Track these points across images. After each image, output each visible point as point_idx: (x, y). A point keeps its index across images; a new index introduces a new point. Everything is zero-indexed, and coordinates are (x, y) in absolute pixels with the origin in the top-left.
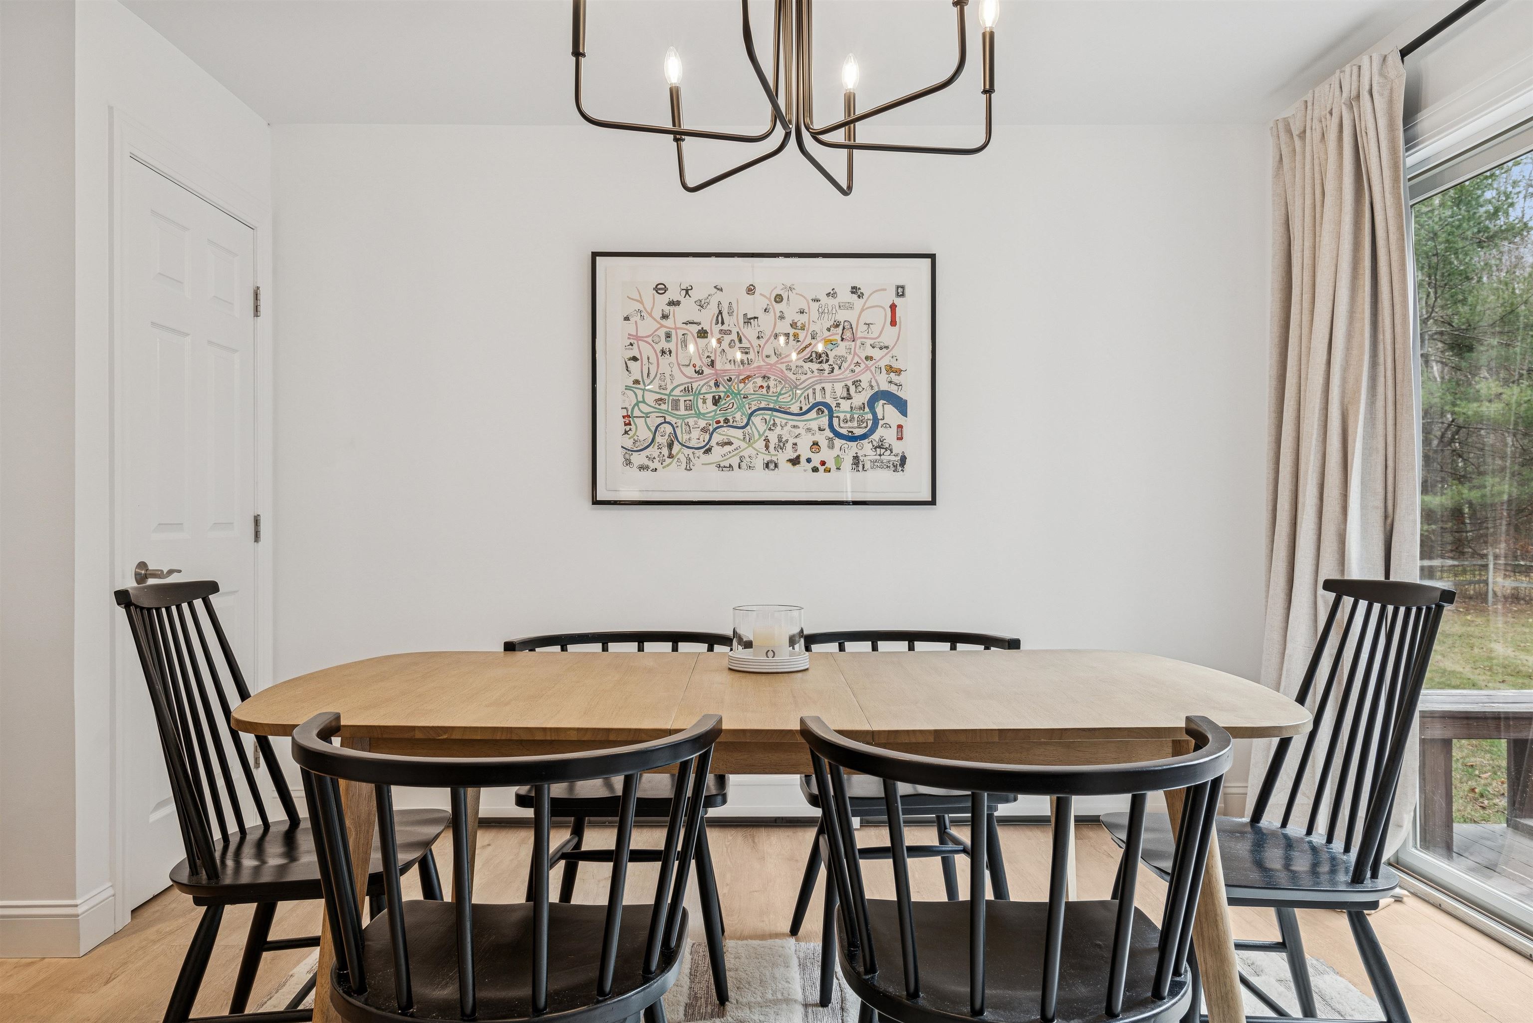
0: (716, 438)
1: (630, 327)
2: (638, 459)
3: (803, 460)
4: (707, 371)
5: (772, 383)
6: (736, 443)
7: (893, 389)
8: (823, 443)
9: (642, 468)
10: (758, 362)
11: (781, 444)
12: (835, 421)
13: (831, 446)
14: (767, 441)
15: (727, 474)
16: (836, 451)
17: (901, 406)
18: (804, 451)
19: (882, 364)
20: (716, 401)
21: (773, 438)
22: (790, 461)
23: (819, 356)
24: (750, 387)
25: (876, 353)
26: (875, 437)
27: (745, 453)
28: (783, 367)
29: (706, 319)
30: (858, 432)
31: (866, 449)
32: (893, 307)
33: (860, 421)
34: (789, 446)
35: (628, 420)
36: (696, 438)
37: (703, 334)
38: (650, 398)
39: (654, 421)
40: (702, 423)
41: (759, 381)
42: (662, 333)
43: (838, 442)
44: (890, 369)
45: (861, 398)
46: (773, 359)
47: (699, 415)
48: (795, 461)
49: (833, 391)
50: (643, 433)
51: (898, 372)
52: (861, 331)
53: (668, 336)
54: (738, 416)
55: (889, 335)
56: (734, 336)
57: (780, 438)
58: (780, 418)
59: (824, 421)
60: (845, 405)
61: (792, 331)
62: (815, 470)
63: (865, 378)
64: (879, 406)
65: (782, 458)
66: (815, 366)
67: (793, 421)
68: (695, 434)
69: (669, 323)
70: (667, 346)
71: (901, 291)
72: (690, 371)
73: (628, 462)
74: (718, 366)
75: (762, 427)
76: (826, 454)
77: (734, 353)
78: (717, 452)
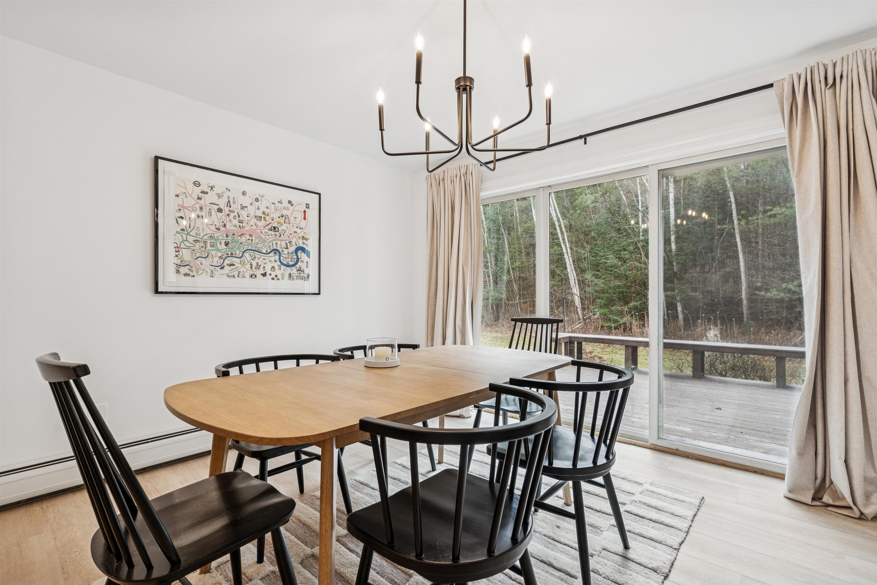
0: (227, 262)
1: (179, 201)
2: (183, 270)
3: (268, 274)
4: (222, 229)
5: (254, 238)
6: (237, 265)
7: (304, 246)
8: (277, 267)
9: (186, 275)
10: (247, 228)
11: (258, 267)
12: (282, 258)
13: (280, 269)
14: (251, 265)
15: (232, 279)
16: (282, 271)
17: (308, 254)
18: (269, 271)
19: (301, 235)
20: (227, 244)
21: (254, 264)
22: (262, 274)
23: (275, 228)
24: (243, 239)
25: (298, 231)
26: (298, 266)
27: (241, 270)
28: (259, 231)
29: (222, 203)
30: (291, 263)
31: (294, 271)
32: (305, 212)
33: (292, 259)
34: (261, 268)
35: (177, 249)
36: (216, 261)
37: (220, 210)
38: (191, 239)
40: (219, 254)
41: (248, 237)
42: (198, 206)
43: (283, 267)
44: (303, 238)
45: (292, 249)
46: (254, 227)
47: (218, 250)
48: (264, 275)
49: (281, 245)
50: (185, 256)
51: (307, 239)
52: (292, 220)
53: (201, 208)
54: (238, 252)
55: (303, 224)
56: (236, 214)
57: (257, 264)
58: (257, 255)
59: (277, 257)
60: (286, 251)
61: (263, 216)
62: (273, 279)
63: (294, 241)
64: (299, 252)
65: (259, 273)
66: (273, 233)
67: (263, 256)
68: (216, 259)
69: (202, 202)
70: (200, 214)
71: (308, 206)
72: (213, 228)
73: (178, 272)
74: (228, 227)
75: (249, 258)
76: (278, 272)
77: (236, 222)
78: (227, 269)
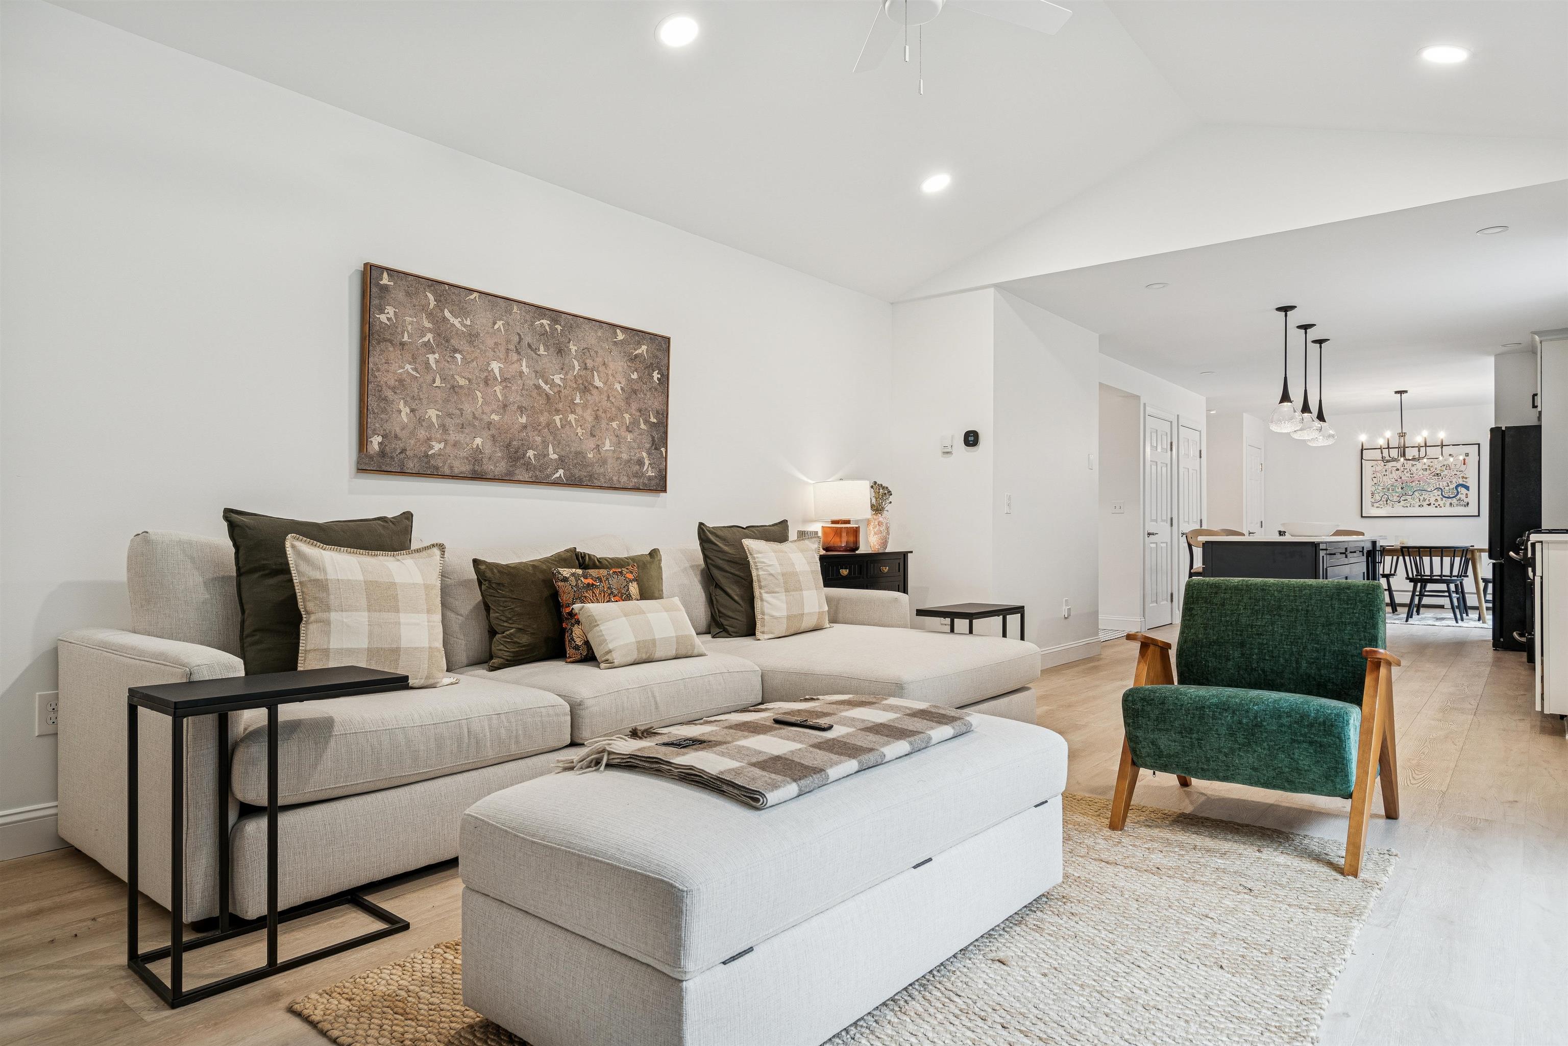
0: (1402, 498)
1: (1373, 469)
2: (1376, 505)
3: (1432, 504)
4: (1399, 480)
5: (1421, 483)
6: (1409, 500)
7: (1464, 483)
8: (1439, 499)
9: (1377, 507)
10: (1417, 477)
11: (1425, 500)
12: (1443, 493)
13: (1442, 500)
14: (1419, 499)
15: (1406, 508)
16: (1444, 501)
17: (1467, 488)
18: (1432, 501)
19: (1460, 476)
20: (1402, 488)
21: (1422, 498)
22: (1427, 504)
23: (1437, 474)
24: (1414, 484)
25: (1458, 473)
26: (1458, 497)
27: (1412, 503)
28: (1425, 478)
30: (1451, 496)
31: (1455, 502)
32: (1464, 460)
33: (1452, 493)
34: (1427, 500)
35: (1373, 494)
36: (1396, 499)
37: (1398, 470)
38: (1380, 488)
39: (1381, 494)
40: (1397, 495)
41: (1417, 482)
42: (1384, 470)
43: (1444, 499)
44: (1463, 477)
45: (1452, 486)
46: (1422, 476)
47: (1396, 492)
48: (1429, 505)
49: (1442, 484)
50: (1377, 497)
51: (1466, 478)
52: (1453, 467)
53: (1386, 471)
54: (1410, 492)
55: (1463, 468)
56: (1408, 470)
57: (1424, 498)
58: (1424, 493)
59: (1440, 493)
60: (1447, 488)
61: (1428, 468)
62: (1436, 507)
63: (1454, 480)
65: (1425, 504)
66: (1436, 477)
67: (1430, 493)
68: (1395, 497)
69: (1386, 467)
70: (1385, 473)
71: (1467, 455)
72: (1393, 480)
73: (1373, 506)
74: (1403, 478)
75: (1418, 495)
76: (1441, 503)
77: (1408, 475)
78: (1402, 503)
